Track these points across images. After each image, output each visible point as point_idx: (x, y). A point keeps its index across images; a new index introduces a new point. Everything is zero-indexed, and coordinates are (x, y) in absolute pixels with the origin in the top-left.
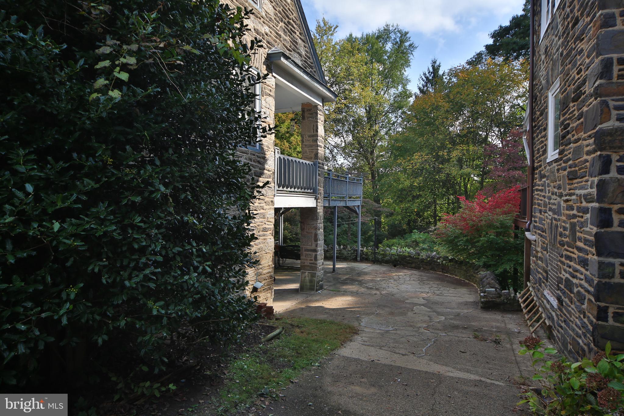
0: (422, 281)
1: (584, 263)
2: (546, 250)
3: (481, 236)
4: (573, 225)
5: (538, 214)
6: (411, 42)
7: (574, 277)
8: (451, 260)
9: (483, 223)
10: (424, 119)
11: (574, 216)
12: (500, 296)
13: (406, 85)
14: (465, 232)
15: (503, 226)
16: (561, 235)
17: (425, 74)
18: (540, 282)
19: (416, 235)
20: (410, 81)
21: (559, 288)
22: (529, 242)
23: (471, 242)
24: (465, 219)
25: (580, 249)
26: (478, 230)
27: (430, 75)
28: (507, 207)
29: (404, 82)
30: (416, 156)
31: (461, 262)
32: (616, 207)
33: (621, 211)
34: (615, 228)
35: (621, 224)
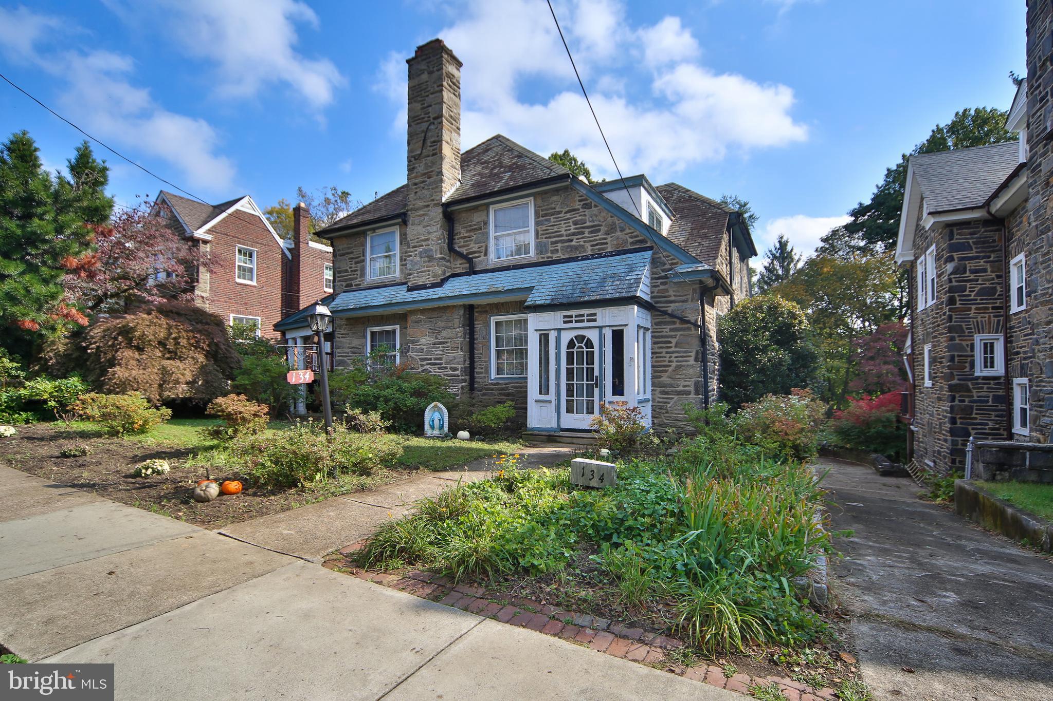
1: (946, 441)
2: (925, 436)
3: (870, 428)
4: (940, 423)
5: (919, 415)
6: (751, 213)
7: (942, 448)
8: (842, 448)
9: (873, 418)
11: (941, 419)
12: (893, 467)
14: (857, 425)
15: (888, 420)
16: (935, 428)
18: (922, 456)
21: (934, 456)
22: (912, 432)
23: (862, 432)
24: (855, 416)
25: (944, 435)
26: (868, 424)
27: (777, 252)
28: (891, 406)
31: (852, 449)
32: (959, 416)
33: (960, 418)
34: (958, 425)
35: (961, 423)
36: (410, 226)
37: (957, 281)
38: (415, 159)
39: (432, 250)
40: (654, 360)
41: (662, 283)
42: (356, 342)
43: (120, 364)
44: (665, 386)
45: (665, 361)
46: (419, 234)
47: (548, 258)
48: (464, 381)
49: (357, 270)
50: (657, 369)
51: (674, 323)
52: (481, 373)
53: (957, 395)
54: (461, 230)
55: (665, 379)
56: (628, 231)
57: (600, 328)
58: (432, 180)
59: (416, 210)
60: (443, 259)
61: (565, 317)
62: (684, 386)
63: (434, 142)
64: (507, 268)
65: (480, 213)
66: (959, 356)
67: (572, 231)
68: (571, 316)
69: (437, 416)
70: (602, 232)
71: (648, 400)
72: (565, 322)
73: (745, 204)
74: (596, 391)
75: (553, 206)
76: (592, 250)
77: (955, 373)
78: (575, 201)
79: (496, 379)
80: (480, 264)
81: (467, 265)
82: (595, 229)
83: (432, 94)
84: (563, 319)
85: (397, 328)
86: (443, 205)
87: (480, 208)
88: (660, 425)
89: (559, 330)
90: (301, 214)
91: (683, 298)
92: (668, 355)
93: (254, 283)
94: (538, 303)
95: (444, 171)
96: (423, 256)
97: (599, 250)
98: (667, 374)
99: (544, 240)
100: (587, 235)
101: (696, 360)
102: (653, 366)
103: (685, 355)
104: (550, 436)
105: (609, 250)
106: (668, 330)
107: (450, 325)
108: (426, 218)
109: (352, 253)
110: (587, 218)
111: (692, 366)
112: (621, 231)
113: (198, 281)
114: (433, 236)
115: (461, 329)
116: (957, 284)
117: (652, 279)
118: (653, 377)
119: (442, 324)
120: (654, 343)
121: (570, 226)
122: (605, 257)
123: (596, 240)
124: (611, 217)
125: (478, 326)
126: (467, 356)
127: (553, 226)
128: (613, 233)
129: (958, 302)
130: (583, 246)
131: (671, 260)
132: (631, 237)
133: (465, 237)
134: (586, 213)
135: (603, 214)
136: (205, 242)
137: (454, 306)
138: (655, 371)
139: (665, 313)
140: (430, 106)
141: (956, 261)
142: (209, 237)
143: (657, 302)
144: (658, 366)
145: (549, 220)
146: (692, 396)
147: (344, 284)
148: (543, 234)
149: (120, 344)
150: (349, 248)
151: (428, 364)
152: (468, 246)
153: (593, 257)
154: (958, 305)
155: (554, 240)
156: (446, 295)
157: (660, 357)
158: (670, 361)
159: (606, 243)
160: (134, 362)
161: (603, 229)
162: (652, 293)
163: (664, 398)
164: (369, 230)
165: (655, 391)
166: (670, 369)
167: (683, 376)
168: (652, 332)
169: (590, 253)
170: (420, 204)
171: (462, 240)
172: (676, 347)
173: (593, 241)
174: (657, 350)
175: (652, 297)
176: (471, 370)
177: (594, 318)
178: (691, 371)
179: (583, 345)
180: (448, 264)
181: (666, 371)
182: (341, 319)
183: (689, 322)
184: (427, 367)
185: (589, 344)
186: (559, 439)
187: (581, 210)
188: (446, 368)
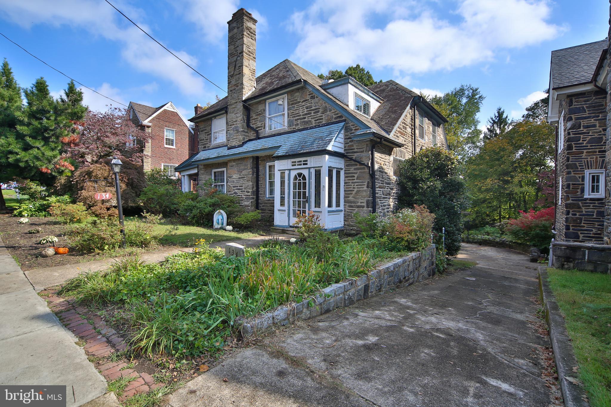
0: (498, 252)
2: (559, 237)
3: (532, 231)
4: (563, 229)
5: (557, 223)
6: (480, 95)
8: (514, 243)
9: (533, 225)
10: (494, 156)
11: (563, 226)
12: (539, 256)
13: (477, 125)
14: (523, 229)
15: (544, 226)
16: (561, 232)
17: (492, 118)
19: (488, 228)
20: (479, 122)
23: (526, 234)
24: (522, 223)
25: (563, 236)
26: (530, 228)
27: (496, 119)
29: (475, 123)
30: (488, 180)
31: (520, 244)
32: (571, 225)
33: (572, 226)
34: (571, 231)
35: (573, 229)
36: (229, 114)
37: (573, 134)
38: (231, 77)
39: (238, 126)
40: (346, 187)
41: (350, 141)
42: (208, 178)
43: (85, 189)
44: (351, 202)
45: (351, 188)
46: (233, 118)
47: (294, 128)
48: (253, 198)
49: (207, 139)
50: (347, 192)
51: (356, 165)
52: (261, 194)
53: (571, 211)
54: (253, 115)
55: (351, 198)
56: (333, 111)
57: (309, 168)
58: (238, 88)
59: (231, 105)
60: (244, 131)
61: (292, 162)
62: (361, 203)
63: (240, 66)
64: (274, 135)
65: (262, 105)
66: (573, 184)
67: (305, 112)
68: (295, 162)
69: (220, 217)
70: (320, 112)
71: (342, 211)
72: (293, 165)
73: (476, 90)
74: (307, 205)
75: (296, 98)
76: (315, 123)
77: (570, 196)
78: (307, 95)
79: (269, 197)
80: (262, 133)
81: (255, 134)
82: (316, 111)
83: (239, 40)
84: (291, 164)
85: (225, 169)
86: (243, 101)
87: (262, 102)
88: (348, 225)
89: (290, 170)
90: (198, 110)
91: (361, 150)
92: (353, 184)
93: (174, 147)
94: (279, 154)
95: (244, 82)
96: (234, 130)
97: (319, 123)
98: (352, 195)
99: (292, 119)
100: (312, 114)
101: (368, 187)
102: (345, 191)
103: (361, 184)
104: (283, 230)
105: (324, 123)
106: (353, 169)
107: (246, 168)
108: (236, 109)
109: (206, 130)
110: (313, 104)
111: (365, 191)
112: (330, 111)
113: (145, 147)
114: (239, 119)
115: (251, 170)
116: (574, 136)
117: (345, 139)
118: (345, 197)
119: (243, 167)
120: (346, 177)
121: (304, 110)
122: (321, 127)
123: (317, 117)
124: (325, 103)
125: (261, 168)
126: (255, 185)
127: (296, 110)
128: (325, 112)
129: (574, 148)
130: (310, 121)
131: (355, 127)
132: (335, 115)
133: (255, 119)
134: (312, 102)
135: (320, 102)
136: (148, 127)
137: (248, 158)
138: (346, 194)
139: (351, 159)
140: (238, 47)
141: (574, 120)
142: (150, 124)
143: (347, 153)
144: (347, 191)
145: (294, 107)
146: (365, 208)
147: (203, 146)
148: (291, 115)
149: (86, 179)
150: (205, 127)
151: (236, 189)
152: (256, 123)
153: (315, 127)
154: (574, 150)
155: (296, 118)
156: (242, 151)
157: (349, 185)
158: (354, 188)
159: (322, 119)
160: (92, 188)
161: (321, 110)
162: (345, 147)
163: (350, 210)
164: (213, 117)
165: (346, 205)
166: (354, 192)
167: (361, 197)
168: (345, 171)
169: (314, 125)
170: (234, 101)
171: (254, 121)
172: (357, 179)
173: (315, 118)
174: (347, 181)
175: (345, 150)
176: (257, 193)
177: (306, 162)
178: (364, 194)
179: (301, 178)
180: (247, 134)
181: (352, 194)
182: (201, 165)
183: (364, 164)
184: (236, 191)
185: (304, 178)
186: (287, 232)
187: (310, 100)
188: (244, 191)
